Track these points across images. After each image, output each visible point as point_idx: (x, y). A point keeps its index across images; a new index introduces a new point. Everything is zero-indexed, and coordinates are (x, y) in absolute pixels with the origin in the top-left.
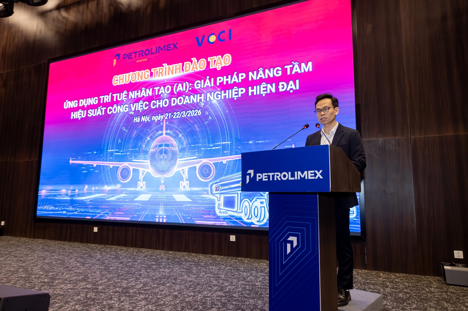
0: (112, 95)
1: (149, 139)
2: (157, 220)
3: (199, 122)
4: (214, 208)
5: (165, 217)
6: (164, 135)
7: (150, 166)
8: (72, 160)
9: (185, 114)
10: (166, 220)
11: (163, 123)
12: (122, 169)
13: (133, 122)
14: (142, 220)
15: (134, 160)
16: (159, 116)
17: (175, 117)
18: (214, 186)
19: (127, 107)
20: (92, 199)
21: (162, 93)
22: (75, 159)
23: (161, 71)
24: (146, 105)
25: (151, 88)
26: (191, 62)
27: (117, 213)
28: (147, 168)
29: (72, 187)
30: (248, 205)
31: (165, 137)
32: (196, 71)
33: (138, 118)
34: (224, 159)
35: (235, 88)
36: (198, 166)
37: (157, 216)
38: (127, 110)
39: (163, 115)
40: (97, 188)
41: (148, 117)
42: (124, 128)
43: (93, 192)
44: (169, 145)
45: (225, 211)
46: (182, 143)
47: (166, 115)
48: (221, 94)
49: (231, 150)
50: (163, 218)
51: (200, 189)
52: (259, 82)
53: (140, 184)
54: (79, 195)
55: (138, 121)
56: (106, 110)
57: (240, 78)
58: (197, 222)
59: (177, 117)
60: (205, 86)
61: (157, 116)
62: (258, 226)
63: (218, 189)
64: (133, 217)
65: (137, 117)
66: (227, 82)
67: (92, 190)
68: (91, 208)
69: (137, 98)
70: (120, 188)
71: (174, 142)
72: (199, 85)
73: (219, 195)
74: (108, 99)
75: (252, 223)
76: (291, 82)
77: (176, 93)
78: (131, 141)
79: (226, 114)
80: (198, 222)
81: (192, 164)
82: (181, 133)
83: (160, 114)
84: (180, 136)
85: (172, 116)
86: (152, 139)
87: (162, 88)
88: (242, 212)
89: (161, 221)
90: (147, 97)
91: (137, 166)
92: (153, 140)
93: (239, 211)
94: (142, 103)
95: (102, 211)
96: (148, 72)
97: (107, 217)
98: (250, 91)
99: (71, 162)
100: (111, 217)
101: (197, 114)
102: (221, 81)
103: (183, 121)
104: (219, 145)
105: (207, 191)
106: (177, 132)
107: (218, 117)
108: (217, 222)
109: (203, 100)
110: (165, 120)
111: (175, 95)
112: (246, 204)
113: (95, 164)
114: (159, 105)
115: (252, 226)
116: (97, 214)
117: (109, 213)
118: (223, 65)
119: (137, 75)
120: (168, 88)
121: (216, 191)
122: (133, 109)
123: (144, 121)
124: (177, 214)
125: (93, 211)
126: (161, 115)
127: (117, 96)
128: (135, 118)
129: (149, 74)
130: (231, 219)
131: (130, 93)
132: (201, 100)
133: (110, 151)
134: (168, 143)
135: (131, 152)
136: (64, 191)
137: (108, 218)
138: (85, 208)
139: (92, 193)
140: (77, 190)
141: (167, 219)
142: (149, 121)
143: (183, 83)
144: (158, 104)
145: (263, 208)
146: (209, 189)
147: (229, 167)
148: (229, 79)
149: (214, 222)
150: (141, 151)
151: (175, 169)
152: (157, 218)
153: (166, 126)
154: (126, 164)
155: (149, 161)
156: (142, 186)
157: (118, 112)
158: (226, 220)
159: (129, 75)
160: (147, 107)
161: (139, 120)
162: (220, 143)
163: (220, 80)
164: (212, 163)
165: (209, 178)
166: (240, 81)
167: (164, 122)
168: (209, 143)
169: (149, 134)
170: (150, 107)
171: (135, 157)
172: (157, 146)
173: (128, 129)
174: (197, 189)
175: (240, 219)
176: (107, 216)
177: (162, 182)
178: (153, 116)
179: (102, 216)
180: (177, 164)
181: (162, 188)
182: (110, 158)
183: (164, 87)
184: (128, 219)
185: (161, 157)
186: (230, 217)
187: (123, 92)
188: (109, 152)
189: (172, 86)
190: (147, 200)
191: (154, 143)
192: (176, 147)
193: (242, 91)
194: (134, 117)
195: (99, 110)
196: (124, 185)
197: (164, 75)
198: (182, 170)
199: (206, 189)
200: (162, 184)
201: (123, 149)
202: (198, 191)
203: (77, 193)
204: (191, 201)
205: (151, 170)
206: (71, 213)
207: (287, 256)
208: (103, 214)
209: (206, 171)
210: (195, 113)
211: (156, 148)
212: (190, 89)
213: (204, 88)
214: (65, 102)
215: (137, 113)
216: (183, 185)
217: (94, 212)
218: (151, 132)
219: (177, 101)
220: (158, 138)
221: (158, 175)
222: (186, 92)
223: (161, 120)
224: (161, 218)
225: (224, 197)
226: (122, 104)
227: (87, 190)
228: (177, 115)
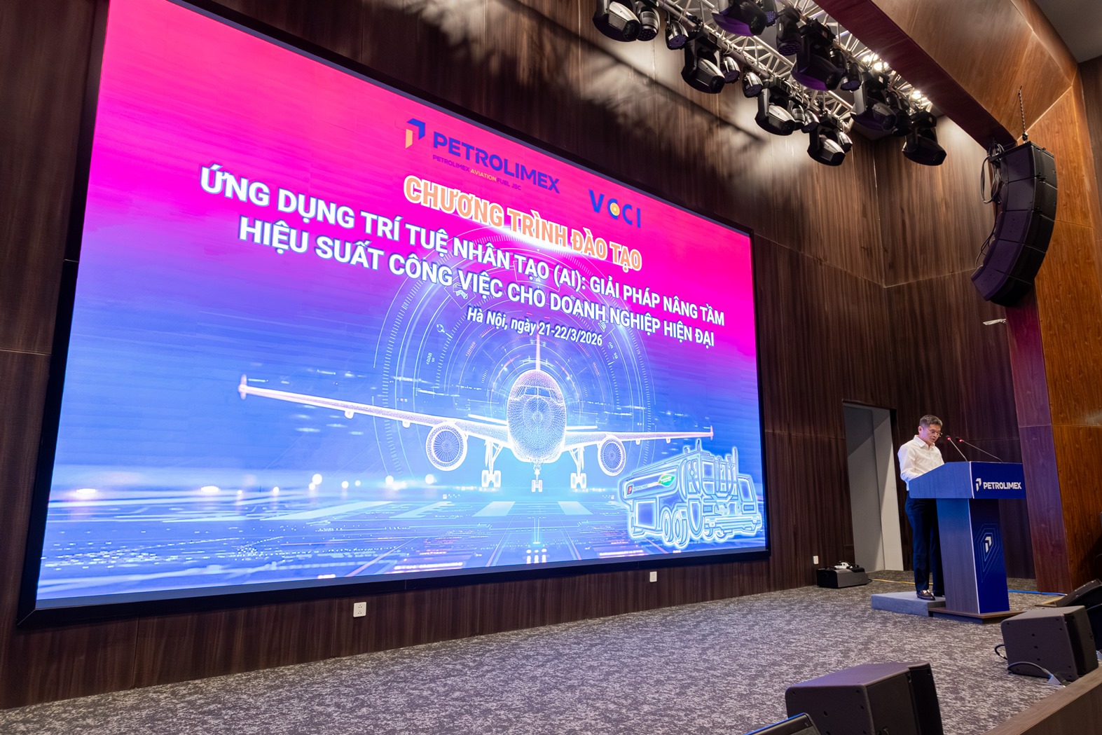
0: (402, 224)
1: (505, 369)
2: (529, 561)
3: (600, 361)
4: (625, 525)
5: (544, 550)
6: (538, 369)
7: (509, 434)
8: (249, 384)
9: (577, 336)
10: (547, 558)
11: (536, 342)
12: (438, 433)
13: (467, 317)
14: (494, 565)
15: (470, 416)
16: (526, 324)
17: (559, 337)
18: (625, 484)
19: (447, 274)
20: (342, 517)
21: (531, 274)
22: (264, 381)
23: (528, 222)
24: (497, 289)
25: (508, 251)
26: (584, 235)
27: (428, 553)
28: (506, 440)
29: (251, 479)
30: (668, 518)
31: (539, 374)
32: (592, 256)
33: (478, 311)
34: (637, 437)
35: (648, 317)
36: (600, 444)
37: (529, 551)
38: (449, 283)
39: (535, 325)
40: (358, 483)
41: (502, 317)
42: (442, 326)
43: (345, 494)
44: (548, 392)
45: (640, 530)
46: (573, 397)
47: (540, 325)
48: (630, 318)
49: (646, 423)
50: (540, 555)
51: (604, 490)
52: (674, 318)
53: (488, 476)
54: (287, 506)
55: (480, 319)
56: (384, 262)
57: (654, 302)
58: (601, 554)
59: (562, 337)
60: (607, 294)
61: (523, 323)
62: (680, 552)
63: (630, 490)
64: (473, 558)
65: (476, 310)
66: (637, 299)
67: (340, 490)
68: (336, 546)
69: (475, 261)
70: (434, 484)
71: (558, 389)
72: (598, 286)
73: (632, 501)
74: (392, 232)
75: (674, 548)
76: (707, 333)
77: (558, 286)
78: (463, 365)
79: (637, 357)
80: (604, 555)
81: (590, 441)
82: (570, 373)
83: (527, 320)
84: (568, 378)
85: (553, 331)
86: (514, 371)
87: (531, 261)
88: (662, 530)
89: (536, 561)
90: (500, 269)
91: (480, 431)
92: (516, 374)
93: (658, 529)
94: (488, 279)
95: (378, 552)
96: (500, 212)
97: (396, 568)
98: (666, 328)
99: (244, 389)
100: (408, 567)
101: (596, 342)
102: (630, 294)
103: (574, 349)
104: (629, 409)
105: (615, 493)
106: (563, 369)
107: (627, 357)
108: (631, 552)
109: (604, 319)
110: (538, 337)
111: (557, 288)
112: (667, 516)
113: (350, 410)
114: (527, 299)
115: (674, 552)
116: (360, 563)
117: (403, 555)
118: (631, 267)
119: (473, 203)
120: (543, 268)
121: (628, 494)
122: (465, 286)
123: (493, 323)
124: (567, 543)
125: (346, 554)
126: (530, 322)
127: (418, 234)
128: (470, 309)
129: (502, 215)
130: (649, 543)
131: (457, 241)
132: (601, 316)
133: (400, 379)
134: (547, 389)
135: (462, 393)
136: (210, 491)
137: (399, 569)
138: (315, 546)
139: (338, 498)
140: (276, 491)
141: (549, 556)
142: (505, 329)
143: (571, 270)
144: (523, 294)
145: (685, 522)
146: (618, 490)
147: (644, 451)
148: (640, 296)
149: (626, 552)
150: (488, 395)
151: (562, 447)
152: (529, 554)
153: (542, 349)
154: (450, 422)
155: (506, 422)
156: (494, 481)
157: (424, 278)
158: (642, 546)
159: (452, 196)
160: (500, 294)
161: (482, 317)
162: (630, 406)
163: (629, 291)
164: (620, 441)
165: (618, 470)
166: (654, 306)
167: (538, 340)
168: (615, 404)
169: (507, 359)
170: (506, 296)
171: (474, 408)
172: (524, 390)
173: (453, 333)
174: (600, 490)
175: (659, 542)
176: (396, 565)
177: (537, 472)
178: (515, 319)
179: (383, 566)
180: (564, 437)
181: (537, 486)
182: (402, 400)
183: (537, 261)
184: (458, 565)
185: (534, 416)
186: (648, 540)
187: (436, 230)
188: (398, 381)
189: (552, 267)
190: (505, 514)
191: (518, 383)
192: (562, 399)
193: (656, 324)
194: (469, 306)
195: (360, 250)
196: (444, 478)
197: (534, 234)
198: (574, 450)
199: (614, 489)
200: (537, 478)
201: (442, 382)
202: (600, 494)
203: (275, 499)
204: (591, 513)
205: (512, 444)
206: (250, 571)
207: (986, 554)
208: (383, 559)
209: (612, 456)
210: (593, 339)
211: (522, 394)
212: (584, 288)
213: (604, 295)
214: (208, 166)
215: (475, 300)
216: (577, 482)
217: (351, 556)
218: (512, 356)
219: (562, 303)
220: (526, 373)
221: (528, 456)
222: (577, 290)
223: (531, 334)
224: (536, 554)
225: (640, 506)
226: (433, 260)
227: (320, 488)
228: (562, 333)
